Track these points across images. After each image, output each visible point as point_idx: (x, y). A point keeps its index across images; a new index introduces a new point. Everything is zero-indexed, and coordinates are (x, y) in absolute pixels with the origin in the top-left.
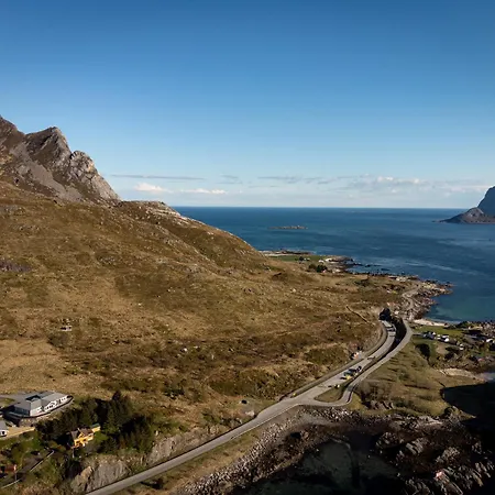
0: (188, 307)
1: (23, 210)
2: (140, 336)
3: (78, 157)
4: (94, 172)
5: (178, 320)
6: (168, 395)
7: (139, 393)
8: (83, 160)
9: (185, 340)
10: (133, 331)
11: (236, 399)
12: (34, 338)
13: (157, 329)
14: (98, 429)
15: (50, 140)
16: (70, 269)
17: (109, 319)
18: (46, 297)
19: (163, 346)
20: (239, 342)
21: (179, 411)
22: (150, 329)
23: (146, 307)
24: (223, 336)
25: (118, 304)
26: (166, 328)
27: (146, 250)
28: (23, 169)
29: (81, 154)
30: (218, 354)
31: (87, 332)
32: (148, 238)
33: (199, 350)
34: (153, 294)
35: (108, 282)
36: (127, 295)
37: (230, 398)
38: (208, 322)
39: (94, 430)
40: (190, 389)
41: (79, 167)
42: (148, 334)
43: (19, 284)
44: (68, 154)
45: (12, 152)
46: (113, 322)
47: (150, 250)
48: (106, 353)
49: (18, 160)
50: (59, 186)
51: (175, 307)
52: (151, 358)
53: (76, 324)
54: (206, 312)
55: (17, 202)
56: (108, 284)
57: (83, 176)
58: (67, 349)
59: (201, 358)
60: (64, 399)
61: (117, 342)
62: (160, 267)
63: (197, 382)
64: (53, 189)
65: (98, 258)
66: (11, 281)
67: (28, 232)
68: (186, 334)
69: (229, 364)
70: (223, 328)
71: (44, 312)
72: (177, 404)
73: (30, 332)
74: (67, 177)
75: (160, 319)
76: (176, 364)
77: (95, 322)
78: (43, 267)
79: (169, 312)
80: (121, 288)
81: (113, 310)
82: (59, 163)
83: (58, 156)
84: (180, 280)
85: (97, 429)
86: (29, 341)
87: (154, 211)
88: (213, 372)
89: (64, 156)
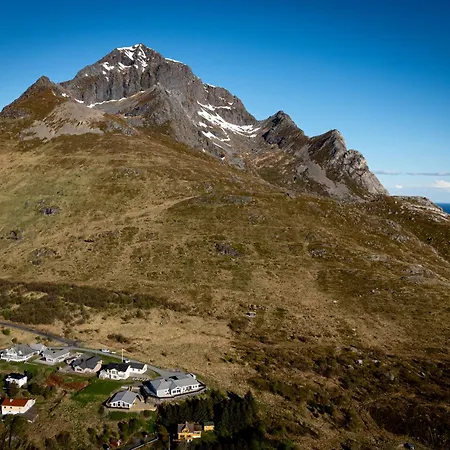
0: (389, 313)
1: (256, 202)
2: (319, 336)
3: (351, 156)
4: (365, 169)
5: (370, 326)
6: (312, 410)
7: (281, 398)
8: (356, 158)
9: (368, 350)
10: (313, 329)
11: (398, 439)
12: (219, 318)
13: (342, 332)
14: (211, 428)
15: (328, 142)
16: (280, 258)
17: (296, 312)
18: (248, 282)
19: (338, 351)
20: (440, 365)
21: (313, 433)
22: (332, 330)
23: (341, 305)
24: (421, 355)
25: (312, 298)
26: (351, 332)
27: (366, 246)
28: (302, 168)
29: (355, 152)
30: (403, 375)
31: (269, 321)
32: (374, 233)
33: (377, 365)
34: (354, 293)
35: (311, 275)
36: (325, 290)
37: (391, 436)
38: (408, 334)
39: (206, 428)
40: (343, 410)
41: (351, 165)
42: (329, 335)
43: (230, 268)
44: (343, 153)
45: (297, 154)
46: (298, 316)
47: (371, 246)
48: (276, 346)
49: (300, 160)
50: (329, 183)
51: (375, 310)
52: (318, 362)
53: (262, 311)
54: (409, 321)
55: (254, 195)
56: (310, 276)
57: (353, 173)
58: (243, 335)
59: (376, 375)
60: (196, 387)
61: (293, 338)
62: (374, 264)
63: (356, 404)
64: (324, 185)
65: (310, 249)
66: (225, 264)
67: (255, 221)
68: (374, 343)
69: (410, 392)
70: (427, 345)
71: (240, 296)
72: (318, 423)
73: (218, 313)
74: (339, 174)
75: (349, 321)
76: (343, 375)
77: (281, 312)
78: (256, 253)
79: (366, 315)
80: (322, 282)
81: (303, 303)
82: (333, 161)
83: (333, 156)
84: (391, 281)
85: (209, 428)
86: (214, 321)
87: (410, 206)
88: (383, 396)
89: (338, 155)
